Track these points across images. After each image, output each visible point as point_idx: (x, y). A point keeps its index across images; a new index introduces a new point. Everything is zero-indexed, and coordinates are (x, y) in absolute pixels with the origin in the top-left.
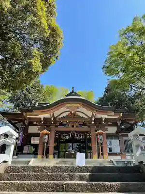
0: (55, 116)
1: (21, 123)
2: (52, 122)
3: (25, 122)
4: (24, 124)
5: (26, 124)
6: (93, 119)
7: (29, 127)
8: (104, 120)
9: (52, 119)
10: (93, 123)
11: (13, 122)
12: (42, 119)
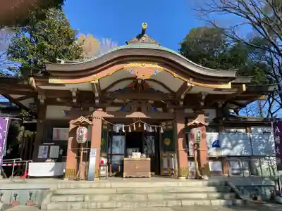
0: (103, 87)
1: (31, 100)
2: (97, 101)
3: (39, 97)
4: (37, 101)
5: (42, 101)
6: (183, 97)
7: (48, 107)
8: (203, 98)
9: (97, 95)
10: (182, 103)
11: (15, 96)
12: (74, 94)
